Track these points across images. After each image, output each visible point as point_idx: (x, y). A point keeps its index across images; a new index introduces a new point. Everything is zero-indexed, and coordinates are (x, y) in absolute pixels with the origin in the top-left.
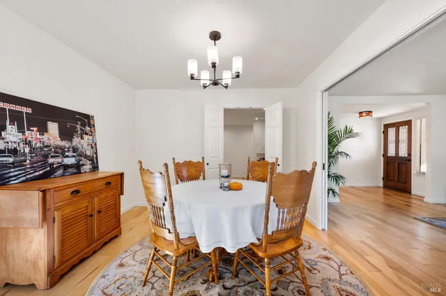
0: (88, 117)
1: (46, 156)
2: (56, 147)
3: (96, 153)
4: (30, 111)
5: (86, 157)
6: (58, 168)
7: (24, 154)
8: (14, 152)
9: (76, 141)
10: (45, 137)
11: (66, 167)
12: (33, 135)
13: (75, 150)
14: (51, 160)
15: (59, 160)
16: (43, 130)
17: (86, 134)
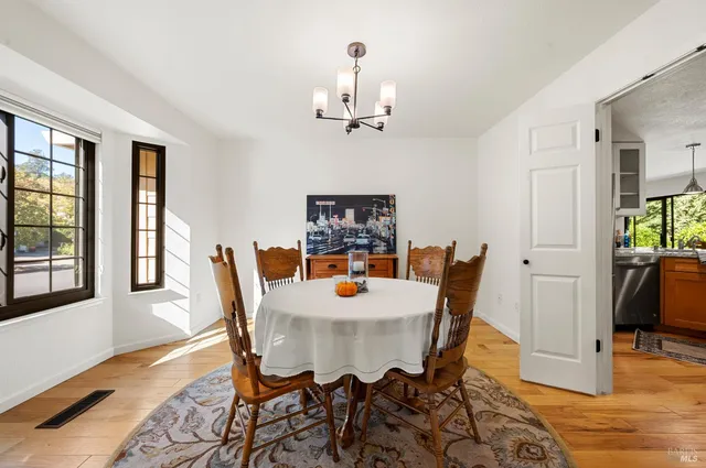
0: (387, 198)
1: (342, 237)
2: (351, 229)
3: (395, 235)
4: (334, 203)
5: (380, 238)
6: (352, 247)
7: (328, 235)
8: (322, 233)
9: (371, 223)
10: (343, 222)
11: (358, 247)
12: (335, 221)
13: (368, 231)
14: (345, 240)
15: (353, 240)
16: (342, 216)
17: (383, 215)
